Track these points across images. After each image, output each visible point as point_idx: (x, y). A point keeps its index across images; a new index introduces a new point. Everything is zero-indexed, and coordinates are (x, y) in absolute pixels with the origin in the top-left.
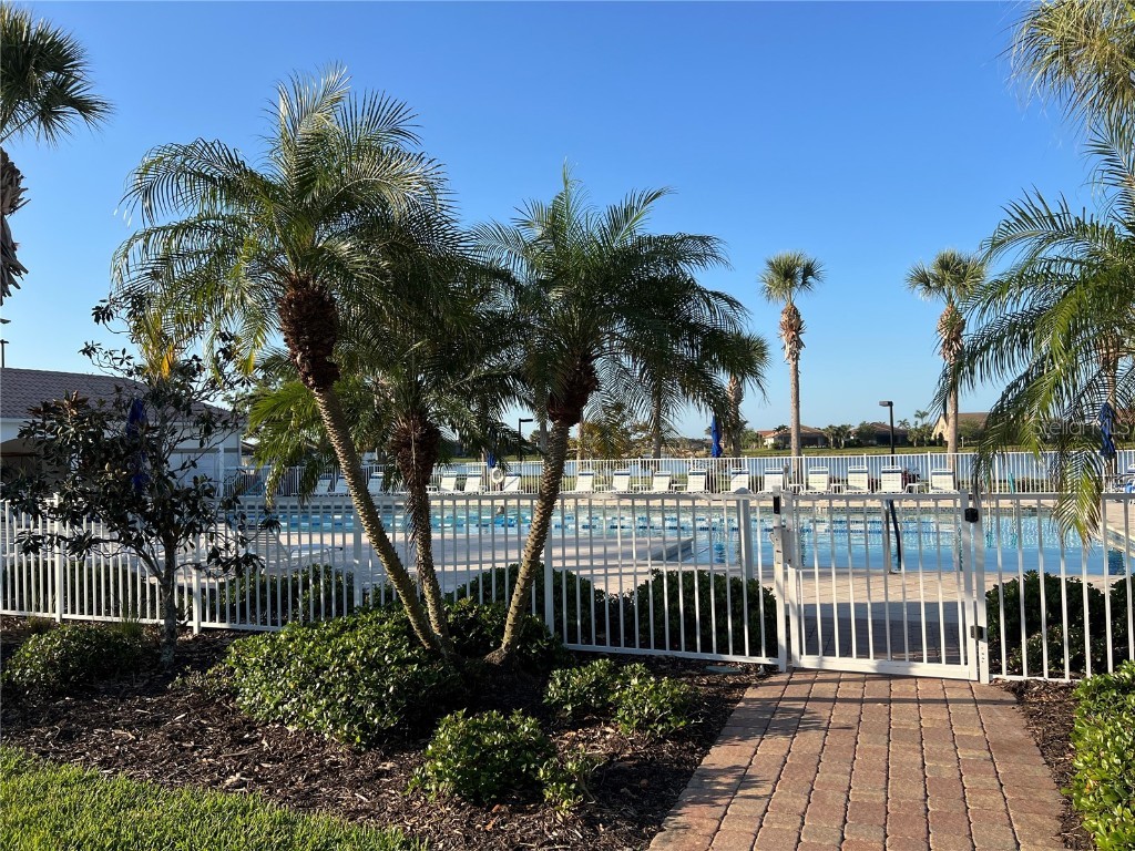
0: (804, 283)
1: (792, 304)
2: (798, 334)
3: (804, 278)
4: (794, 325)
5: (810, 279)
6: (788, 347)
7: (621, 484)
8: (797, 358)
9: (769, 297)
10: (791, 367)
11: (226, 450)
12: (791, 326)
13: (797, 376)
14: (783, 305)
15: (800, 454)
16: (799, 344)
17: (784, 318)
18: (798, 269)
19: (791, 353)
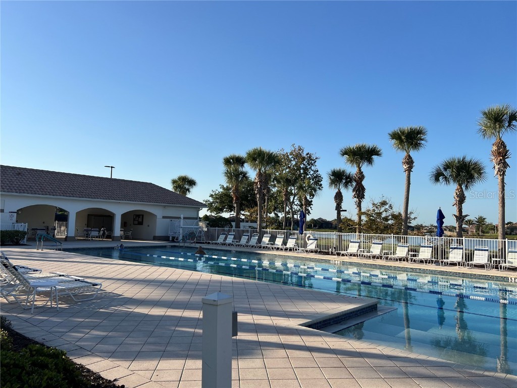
0: (509, 125)
1: (500, 139)
2: (504, 159)
3: (510, 122)
4: (502, 153)
5: (514, 123)
6: (497, 167)
7: (376, 250)
8: (504, 174)
9: (484, 135)
10: (499, 180)
11: (185, 218)
12: (499, 153)
13: (503, 187)
14: (494, 140)
15: (504, 238)
16: (505, 165)
17: (495, 148)
18: (505, 116)
19: (499, 171)
